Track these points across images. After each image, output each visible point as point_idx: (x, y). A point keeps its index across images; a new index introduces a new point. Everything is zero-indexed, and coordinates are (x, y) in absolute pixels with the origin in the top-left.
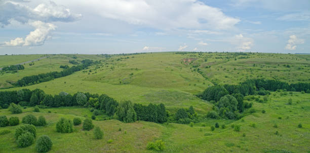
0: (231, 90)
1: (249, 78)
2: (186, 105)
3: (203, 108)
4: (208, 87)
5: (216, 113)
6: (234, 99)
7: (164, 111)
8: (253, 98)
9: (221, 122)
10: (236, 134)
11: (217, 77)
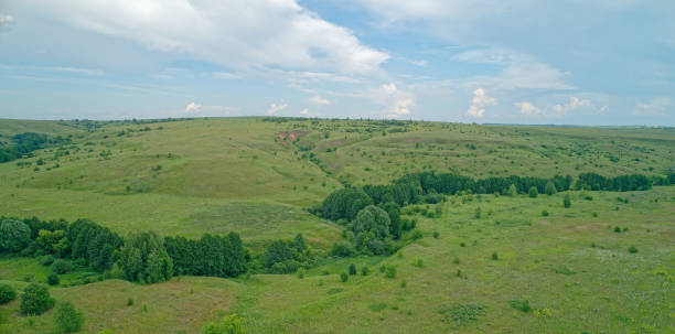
0: (377, 196)
1: (410, 171)
2: (287, 233)
3: (322, 236)
4: (333, 190)
5: (350, 245)
6: (384, 214)
7: (240, 248)
8: (417, 211)
9: (360, 263)
10: (392, 285)
11: (348, 169)
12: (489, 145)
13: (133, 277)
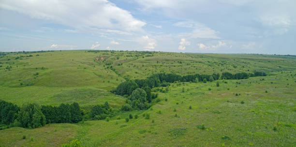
0: (141, 84)
1: (155, 73)
2: (100, 102)
3: (117, 102)
4: (121, 82)
5: (130, 106)
6: (144, 92)
7: (79, 109)
8: (158, 90)
9: (134, 114)
10: (148, 122)
11: (128, 73)
12: (187, 62)
13: (25, 126)
